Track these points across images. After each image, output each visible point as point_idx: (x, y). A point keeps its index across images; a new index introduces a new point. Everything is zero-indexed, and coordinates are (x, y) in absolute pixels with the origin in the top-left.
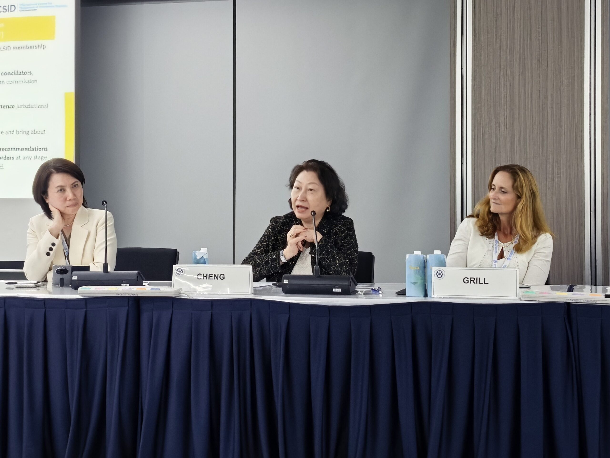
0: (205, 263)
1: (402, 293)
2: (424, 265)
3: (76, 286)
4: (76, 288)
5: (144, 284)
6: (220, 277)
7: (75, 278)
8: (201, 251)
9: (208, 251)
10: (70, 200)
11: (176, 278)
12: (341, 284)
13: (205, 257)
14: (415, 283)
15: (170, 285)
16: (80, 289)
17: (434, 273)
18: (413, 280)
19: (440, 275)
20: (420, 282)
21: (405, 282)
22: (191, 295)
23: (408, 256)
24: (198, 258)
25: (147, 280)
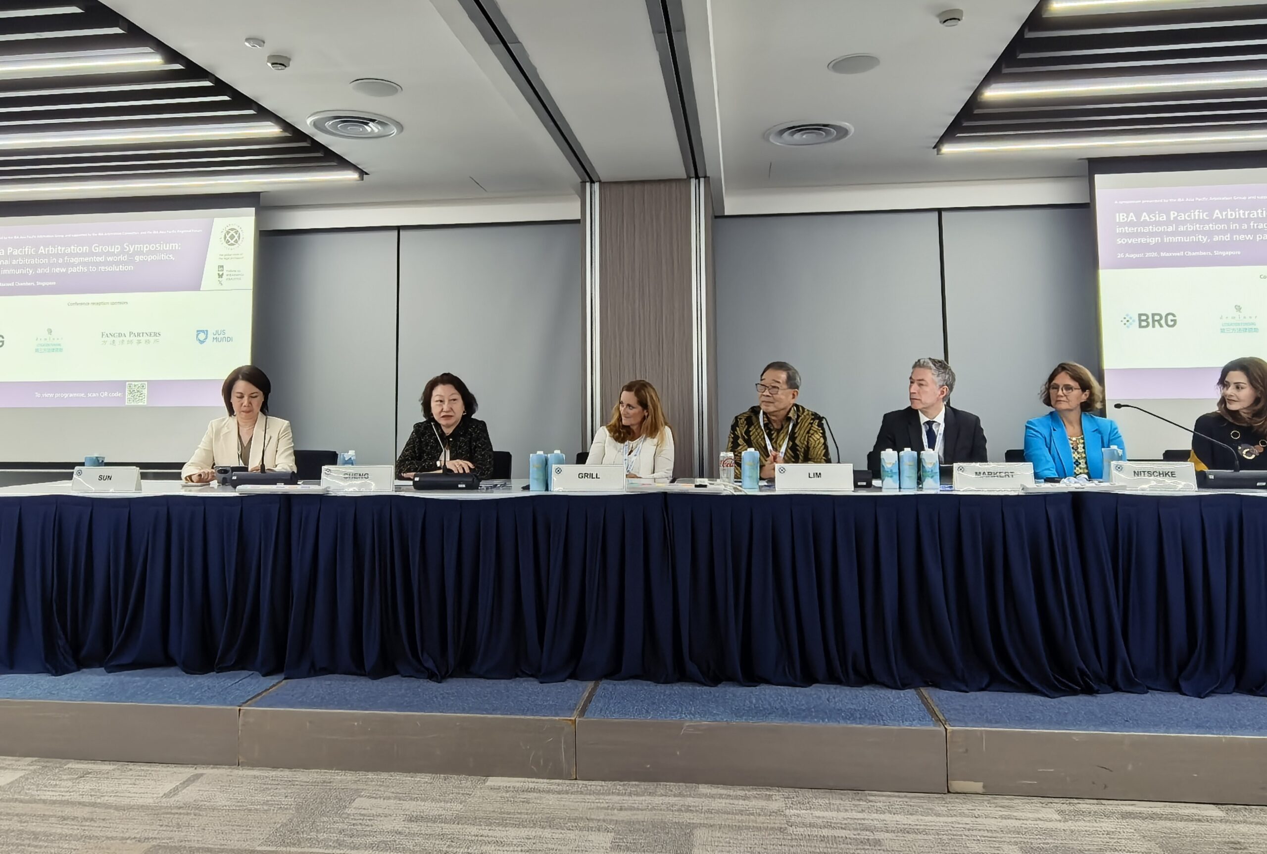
0: (352, 464)
1: (527, 488)
2: (546, 463)
3: (235, 484)
4: (235, 487)
5: (298, 483)
6: (365, 476)
7: (234, 478)
8: (349, 453)
9: (355, 452)
10: (245, 406)
11: (324, 477)
12: (466, 480)
13: (352, 459)
14: (537, 479)
15: (319, 484)
16: (237, 487)
17: (553, 470)
18: (536, 477)
19: (559, 471)
20: (542, 478)
21: (529, 478)
22: (338, 493)
23: (531, 455)
24: (346, 459)
25: (302, 479)
